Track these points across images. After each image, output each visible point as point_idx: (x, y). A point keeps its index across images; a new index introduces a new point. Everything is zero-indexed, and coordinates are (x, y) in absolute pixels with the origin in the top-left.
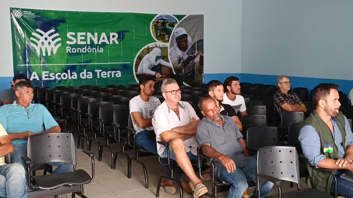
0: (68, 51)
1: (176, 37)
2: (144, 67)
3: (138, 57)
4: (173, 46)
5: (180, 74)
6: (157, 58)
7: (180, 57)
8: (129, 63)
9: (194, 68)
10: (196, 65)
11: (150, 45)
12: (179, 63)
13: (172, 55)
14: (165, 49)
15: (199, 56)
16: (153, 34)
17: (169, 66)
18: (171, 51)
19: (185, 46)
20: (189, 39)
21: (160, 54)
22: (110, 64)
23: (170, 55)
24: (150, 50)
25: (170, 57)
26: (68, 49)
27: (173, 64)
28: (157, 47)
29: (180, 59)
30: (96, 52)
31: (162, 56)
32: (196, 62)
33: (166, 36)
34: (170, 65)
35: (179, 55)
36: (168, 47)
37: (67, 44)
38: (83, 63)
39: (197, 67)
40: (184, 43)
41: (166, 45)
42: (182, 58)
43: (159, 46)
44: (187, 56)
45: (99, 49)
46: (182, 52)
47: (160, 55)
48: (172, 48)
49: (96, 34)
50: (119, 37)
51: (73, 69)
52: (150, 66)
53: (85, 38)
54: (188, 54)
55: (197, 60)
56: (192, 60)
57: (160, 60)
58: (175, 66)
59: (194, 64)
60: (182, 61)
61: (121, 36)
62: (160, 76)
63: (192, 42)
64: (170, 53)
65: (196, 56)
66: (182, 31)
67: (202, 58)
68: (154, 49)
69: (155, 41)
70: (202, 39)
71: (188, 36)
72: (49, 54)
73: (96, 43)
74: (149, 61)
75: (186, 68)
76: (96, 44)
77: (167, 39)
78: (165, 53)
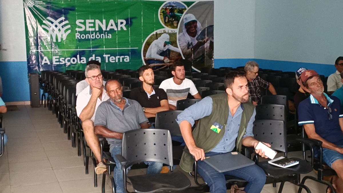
0: (78, 38)
1: (185, 24)
2: (152, 52)
3: (147, 42)
4: (182, 32)
5: (189, 59)
6: (166, 44)
7: (189, 43)
8: (138, 48)
9: (203, 53)
10: (205, 50)
11: (159, 31)
12: (188, 48)
13: (181, 41)
14: (174, 35)
15: (209, 42)
16: (162, 20)
17: (178, 52)
18: (181, 37)
19: (194, 32)
20: (199, 25)
21: (169, 39)
22: (118, 49)
23: (179, 40)
24: (158, 35)
25: (179, 42)
26: (77, 36)
27: (182, 49)
28: (165, 32)
29: (189, 45)
30: (104, 38)
31: (171, 42)
32: (206, 47)
33: (175, 23)
34: (179, 50)
35: (188, 41)
36: (176, 33)
37: (76, 31)
38: (92, 48)
39: (207, 53)
40: (193, 29)
41: (174, 31)
42: (192, 43)
43: (167, 32)
44: (196, 42)
45: (108, 35)
46: (191, 37)
47: (168, 41)
48: (181, 34)
49: (104, 21)
50: (127, 24)
51: (82, 54)
52: (158, 51)
53: (94, 25)
54: (197, 39)
55: (207, 45)
56: (202, 45)
57: (169, 45)
58: (184, 51)
59: (204, 49)
60: (191, 46)
61: (129, 22)
62: (169, 61)
63: (202, 28)
64: (179, 38)
65: (206, 42)
66: (191, 17)
67: (212, 44)
68: (162, 35)
69: (164, 27)
70: (212, 25)
71: (198, 22)
72: (59, 40)
73: (104, 29)
74: (158, 46)
75: (196, 53)
76: (104, 31)
77: (175, 25)
78: (174, 39)
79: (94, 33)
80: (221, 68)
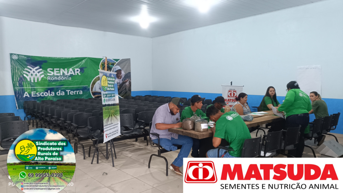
1: (115, 71)
2: (96, 88)
3: (93, 82)
7: (117, 82)
8: (88, 86)
9: (126, 88)
10: (127, 86)
15: (128, 82)
16: (101, 69)
20: (122, 72)
22: (76, 87)
26: (49, 78)
37: (48, 75)
38: (59, 86)
39: (128, 88)
42: (119, 82)
44: (122, 82)
45: (69, 78)
46: (119, 79)
51: (52, 90)
53: (59, 72)
54: (122, 80)
55: (127, 83)
56: (124, 84)
60: (119, 84)
61: (82, 70)
63: (124, 73)
66: (118, 68)
67: (130, 83)
71: (122, 70)
73: (66, 74)
75: (121, 88)
79: (60, 77)
80: (136, 96)
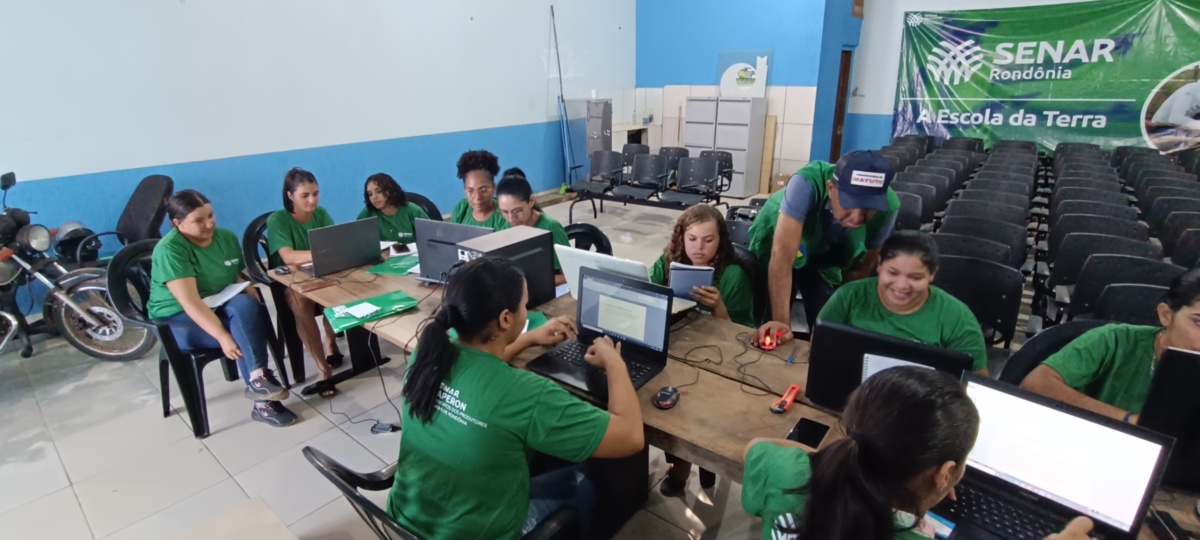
0: (994, 77)
8: (1135, 100)
22: (1081, 101)
26: (995, 73)
30: (1053, 77)
37: (994, 64)
38: (1021, 98)
45: (1063, 72)
49: (1060, 44)
50: (1116, 48)
52: (1191, 109)
73: (1057, 60)
74: (1193, 98)
76: (1057, 63)
79: (1032, 68)
